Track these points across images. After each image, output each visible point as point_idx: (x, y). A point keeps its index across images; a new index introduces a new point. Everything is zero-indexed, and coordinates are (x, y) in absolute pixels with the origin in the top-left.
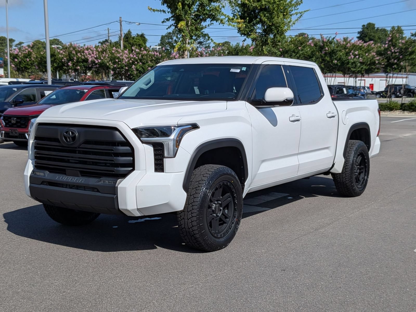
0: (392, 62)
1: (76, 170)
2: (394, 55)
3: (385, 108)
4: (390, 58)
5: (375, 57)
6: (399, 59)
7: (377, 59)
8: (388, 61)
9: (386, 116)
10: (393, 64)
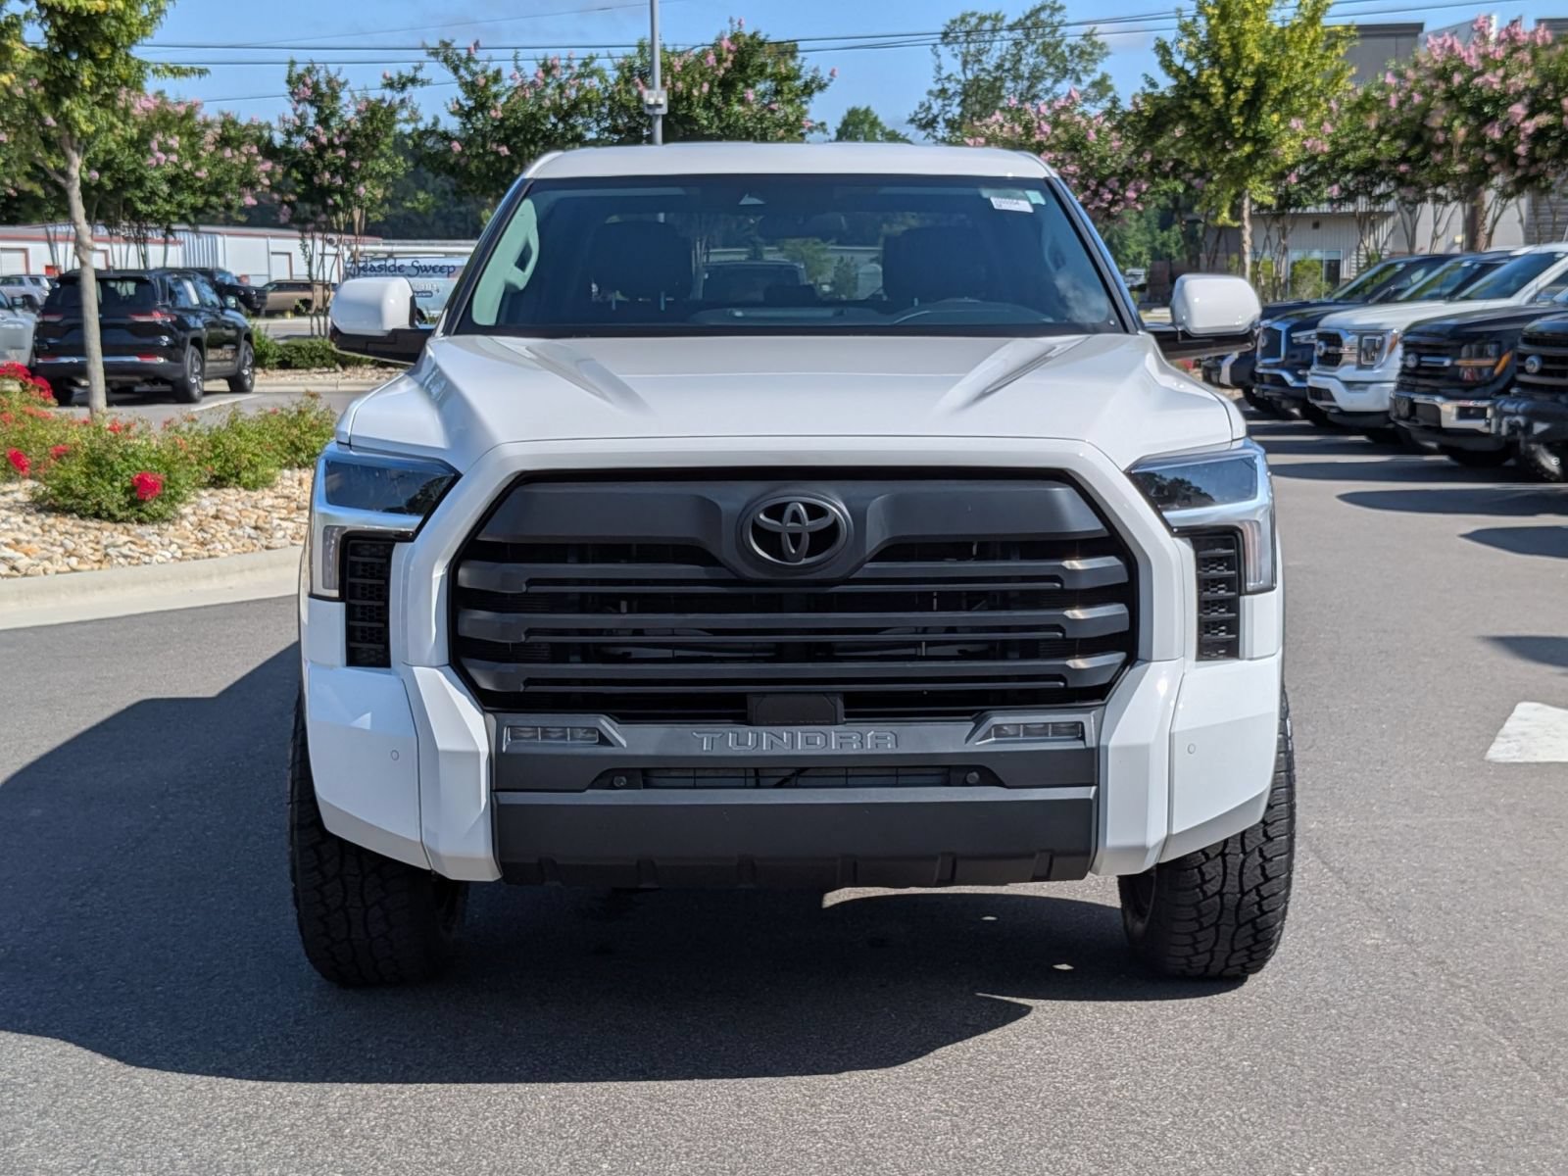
0: (326, 183)
1: (824, 693)
2: (329, 155)
3: (312, 359)
4: (314, 166)
5: (256, 163)
6: (346, 171)
7: (266, 172)
8: (308, 178)
9: (334, 389)
10: (329, 191)
